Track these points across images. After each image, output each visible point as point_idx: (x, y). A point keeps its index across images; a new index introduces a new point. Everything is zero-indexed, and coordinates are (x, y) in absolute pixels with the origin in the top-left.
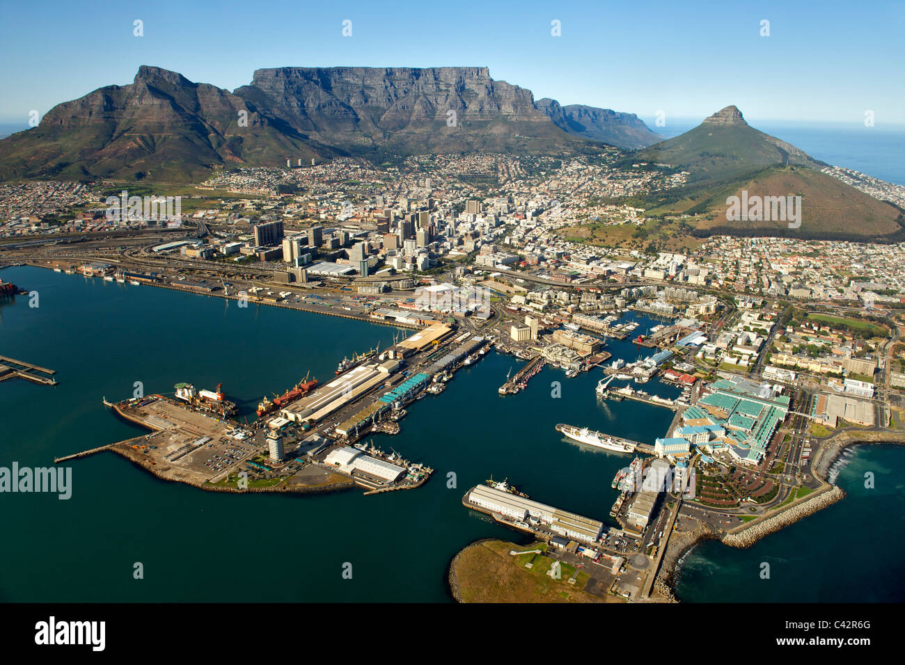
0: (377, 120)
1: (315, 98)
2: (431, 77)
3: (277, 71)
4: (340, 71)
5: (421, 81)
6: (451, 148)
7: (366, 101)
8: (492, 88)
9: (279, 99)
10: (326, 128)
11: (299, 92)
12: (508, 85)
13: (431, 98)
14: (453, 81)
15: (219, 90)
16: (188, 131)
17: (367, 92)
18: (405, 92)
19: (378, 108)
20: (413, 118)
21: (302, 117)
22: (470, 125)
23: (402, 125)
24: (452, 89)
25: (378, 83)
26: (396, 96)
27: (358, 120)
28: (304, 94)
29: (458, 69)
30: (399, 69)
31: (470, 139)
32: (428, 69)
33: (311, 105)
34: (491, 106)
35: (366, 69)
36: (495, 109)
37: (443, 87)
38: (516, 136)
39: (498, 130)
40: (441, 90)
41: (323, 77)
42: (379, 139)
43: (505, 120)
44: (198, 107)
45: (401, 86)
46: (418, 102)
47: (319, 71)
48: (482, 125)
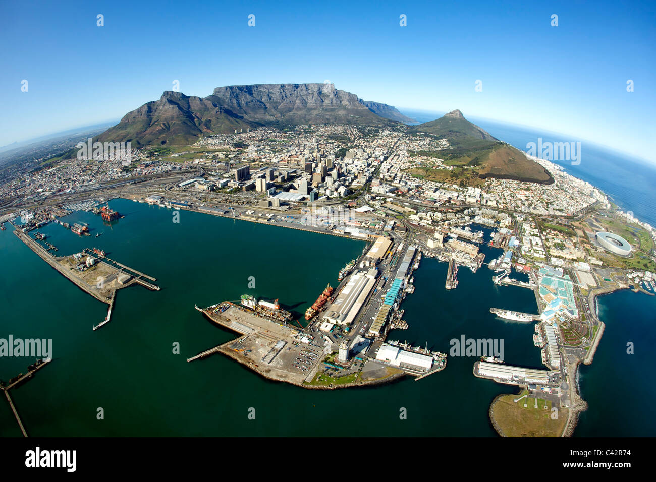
0: (276, 108)
1: (244, 99)
2: (304, 88)
3: (226, 88)
4: (257, 86)
5: (299, 89)
6: (318, 121)
7: (270, 99)
8: (337, 93)
9: (227, 100)
10: (251, 113)
11: (237, 96)
12: (345, 92)
13: (304, 97)
14: (316, 90)
15: (200, 98)
16: (185, 119)
17: (270, 95)
18: (291, 95)
19: (276, 102)
20: (296, 107)
21: (238, 108)
22: (326, 110)
23: (290, 110)
24: (315, 94)
25: (277, 91)
26: (286, 96)
27: (266, 108)
28: (239, 97)
29: (319, 85)
30: (287, 84)
31: (328, 117)
32: (303, 84)
33: (243, 102)
34: (337, 101)
35: (270, 85)
36: (339, 102)
37: (310, 92)
38: (352, 116)
39: (342, 113)
40: (309, 94)
41: (249, 89)
42: (279, 117)
43: (344, 108)
44: (189, 107)
45: (288, 92)
46: (298, 99)
47: (247, 87)
48: (333, 110)
